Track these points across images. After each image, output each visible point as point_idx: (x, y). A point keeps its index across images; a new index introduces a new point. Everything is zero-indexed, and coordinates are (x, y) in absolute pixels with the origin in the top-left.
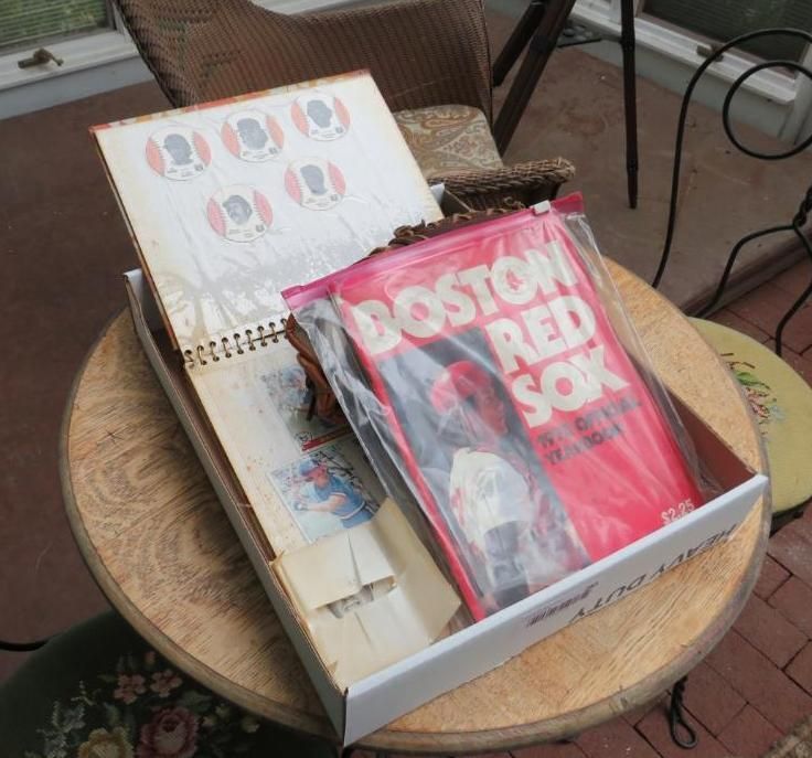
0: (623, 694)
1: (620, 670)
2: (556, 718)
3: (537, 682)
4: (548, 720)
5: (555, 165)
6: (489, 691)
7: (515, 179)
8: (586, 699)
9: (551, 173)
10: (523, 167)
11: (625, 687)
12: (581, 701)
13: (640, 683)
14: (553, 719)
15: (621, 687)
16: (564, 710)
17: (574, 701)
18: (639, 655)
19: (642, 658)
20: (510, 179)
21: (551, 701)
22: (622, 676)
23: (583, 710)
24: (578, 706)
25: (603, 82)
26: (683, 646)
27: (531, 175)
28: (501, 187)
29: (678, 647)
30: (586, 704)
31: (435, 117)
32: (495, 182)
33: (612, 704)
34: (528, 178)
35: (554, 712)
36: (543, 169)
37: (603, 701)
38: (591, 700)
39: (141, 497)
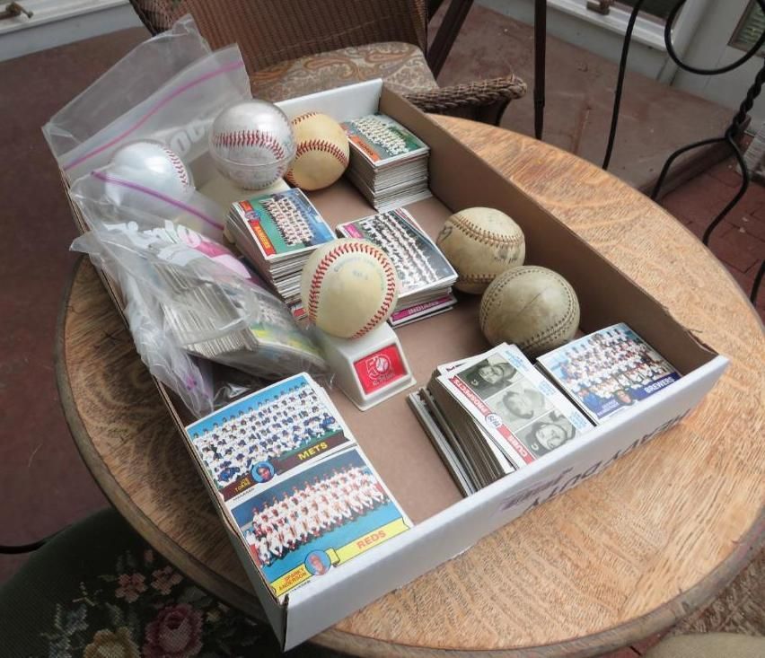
0: (684, 598)
1: (677, 569)
2: (619, 627)
3: (592, 587)
4: (610, 629)
5: (508, 82)
6: (544, 600)
7: (472, 95)
8: (646, 605)
9: (505, 90)
10: (479, 84)
11: (684, 590)
12: (641, 608)
13: (699, 584)
14: (614, 629)
15: (680, 590)
16: (626, 618)
17: (635, 607)
18: (691, 554)
19: (696, 557)
20: (467, 95)
21: (610, 608)
22: (679, 578)
23: (644, 617)
24: (639, 613)
25: (506, 34)
26: (733, 542)
27: (486, 91)
28: (459, 103)
29: (730, 544)
30: (647, 610)
31: (377, 52)
32: (454, 99)
33: (675, 610)
34: (483, 95)
35: (616, 620)
36: (497, 86)
37: (665, 605)
38: (653, 605)
39: (146, 401)
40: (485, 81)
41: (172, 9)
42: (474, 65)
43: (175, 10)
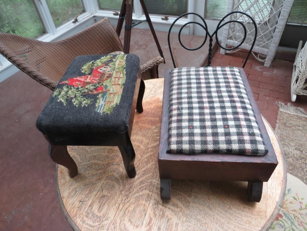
0: (278, 204)
1: (273, 197)
2: (268, 221)
3: (256, 213)
4: (266, 223)
6: (246, 224)
7: (149, 67)
8: (271, 211)
9: (158, 62)
10: (149, 62)
11: (277, 201)
12: (270, 213)
13: (280, 198)
14: (267, 222)
15: (276, 202)
16: (268, 218)
17: (269, 213)
18: (274, 190)
19: (275, 190)
20: (147, 67)
21: (263, 217)
22: (275, 199)
23: (272, 215)
24: (271, 214)
25: (142, 34)
26: (282, 181)
27: (152, 64)
28: (146, 70)
29: (281, 182)
30: (272, 212)
32: (144, 69)
33: (278, 208)
34: (152, 65)
35: (266, 220)
36: (155, 61)
37: (275, 208)
38: (272, 210)
40: (151, 61)
41: (38, 68)
42: (137, 47)
43: (40, 68)
